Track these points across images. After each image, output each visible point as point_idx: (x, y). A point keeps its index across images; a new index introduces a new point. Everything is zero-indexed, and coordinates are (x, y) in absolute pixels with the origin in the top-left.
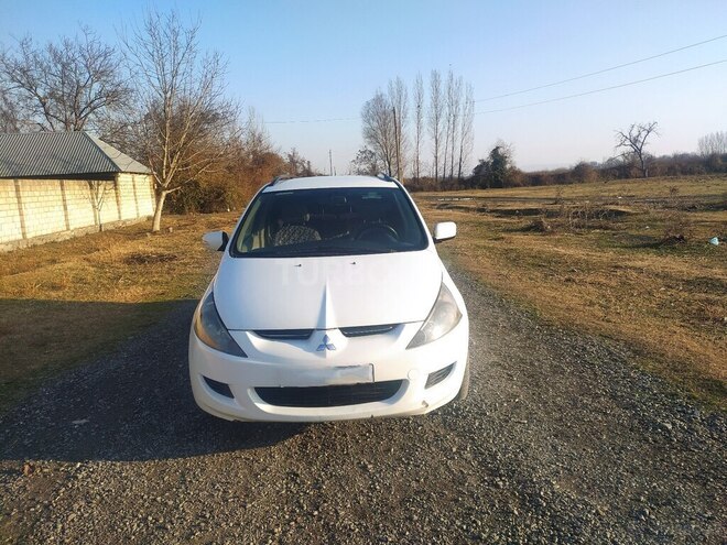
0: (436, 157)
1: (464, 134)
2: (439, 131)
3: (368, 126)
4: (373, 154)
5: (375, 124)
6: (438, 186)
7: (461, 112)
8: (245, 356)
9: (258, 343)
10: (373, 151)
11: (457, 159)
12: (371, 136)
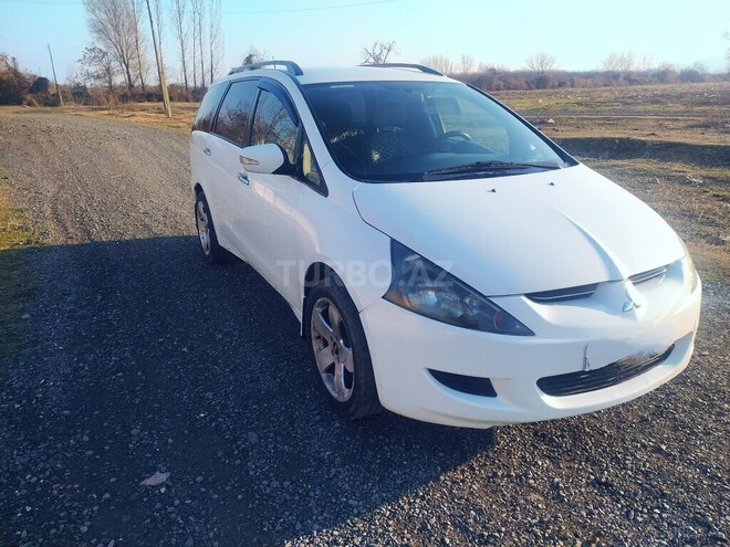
0: (184, 62)
1: (213, 37)
2: (184, 32)
3: (93, 17)
4: (105, 54)
5: (103, 16)
6: (190, 96)
7: (207, 10)
8: (528, 332)
9: (543, 311)
10: (104, 50)
11: (207, 66)
12: (99, 30)
